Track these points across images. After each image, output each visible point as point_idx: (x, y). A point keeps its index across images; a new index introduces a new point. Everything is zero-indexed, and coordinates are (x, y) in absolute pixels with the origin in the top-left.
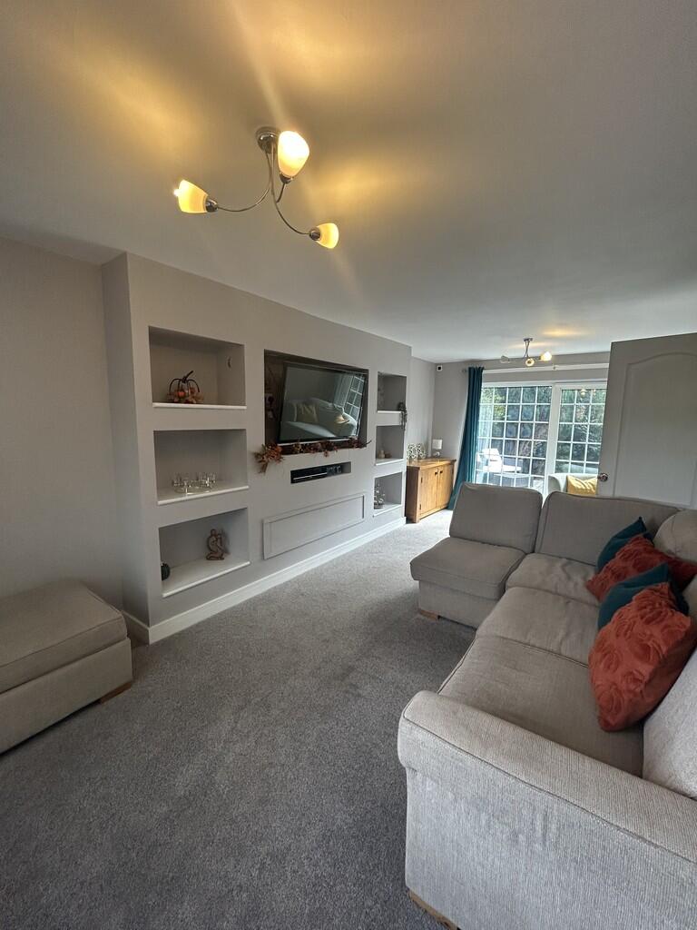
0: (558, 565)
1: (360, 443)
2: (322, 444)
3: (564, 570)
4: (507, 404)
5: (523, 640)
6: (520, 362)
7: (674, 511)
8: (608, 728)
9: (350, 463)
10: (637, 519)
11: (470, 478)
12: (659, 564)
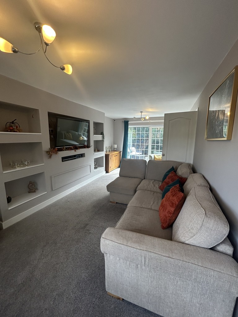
0: (151, 182)
1: (88, 146)
2: (73, 147)
3: (153, 184)
4: (136, 133)
5: (141, 206)
6: (139, 119)
7: (181, 164)
8: (164, 228)
9: (84, 154)
10: (172, 166)
11: (126, 157)
12: (177, 179)
